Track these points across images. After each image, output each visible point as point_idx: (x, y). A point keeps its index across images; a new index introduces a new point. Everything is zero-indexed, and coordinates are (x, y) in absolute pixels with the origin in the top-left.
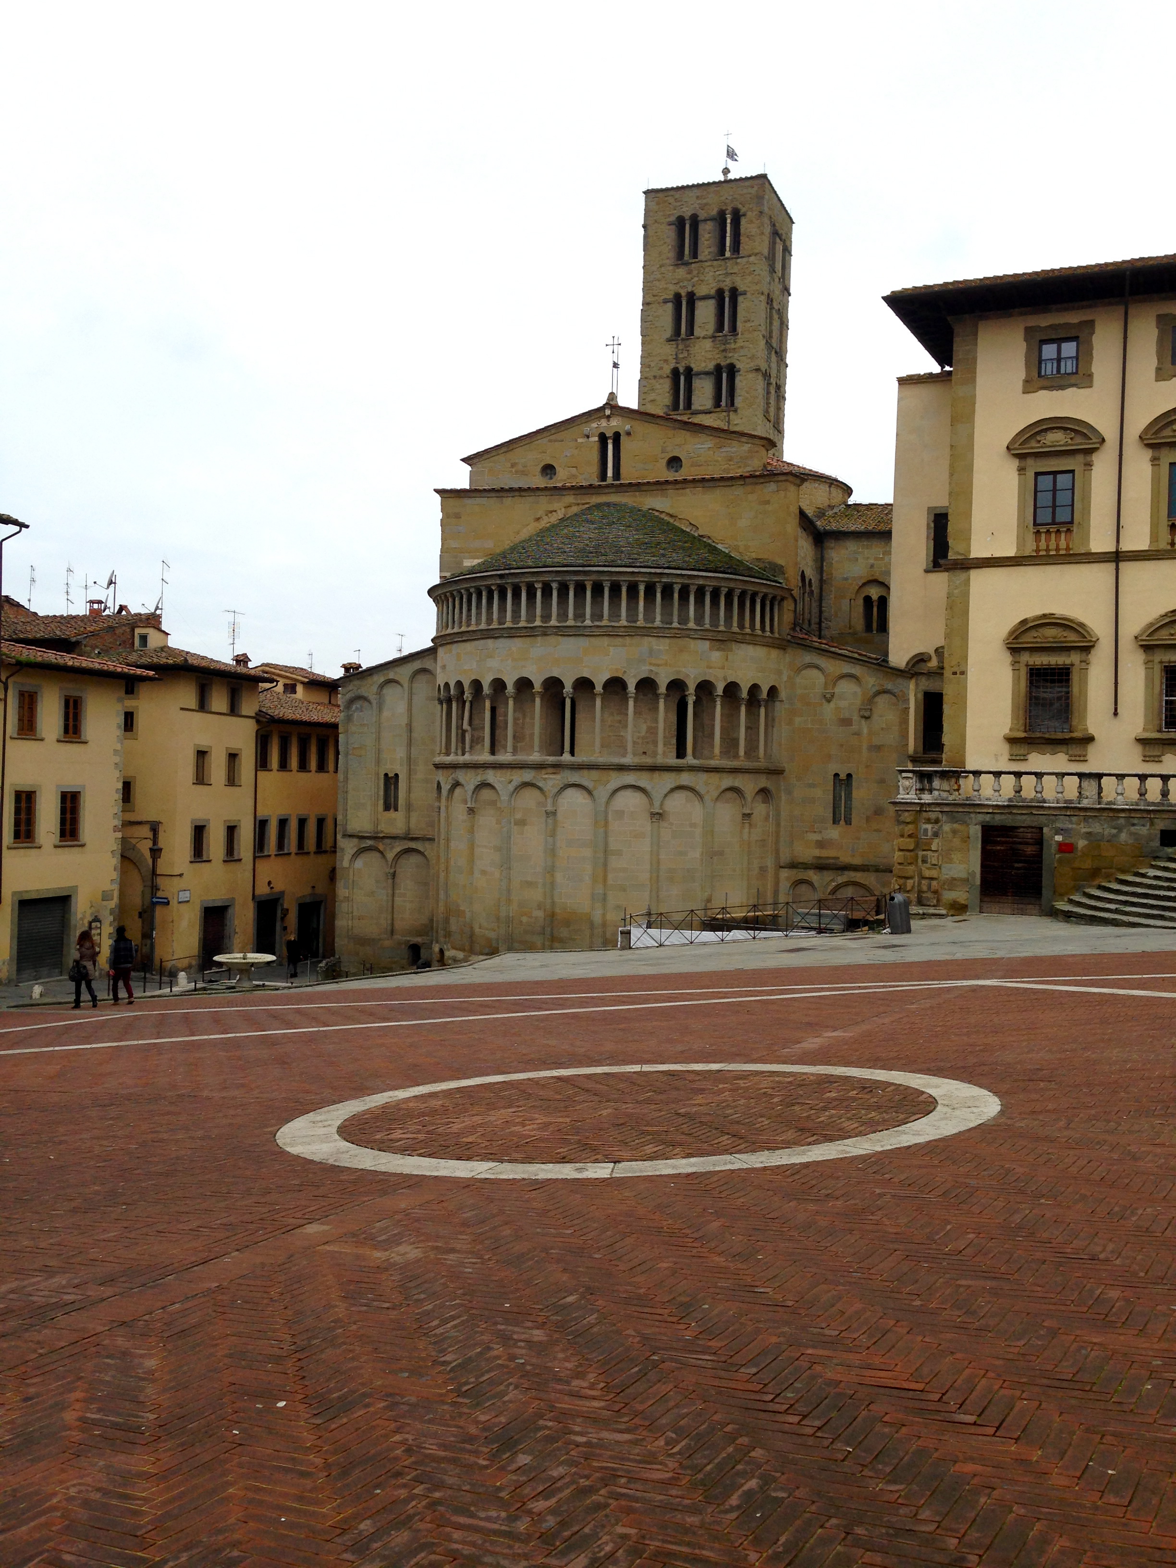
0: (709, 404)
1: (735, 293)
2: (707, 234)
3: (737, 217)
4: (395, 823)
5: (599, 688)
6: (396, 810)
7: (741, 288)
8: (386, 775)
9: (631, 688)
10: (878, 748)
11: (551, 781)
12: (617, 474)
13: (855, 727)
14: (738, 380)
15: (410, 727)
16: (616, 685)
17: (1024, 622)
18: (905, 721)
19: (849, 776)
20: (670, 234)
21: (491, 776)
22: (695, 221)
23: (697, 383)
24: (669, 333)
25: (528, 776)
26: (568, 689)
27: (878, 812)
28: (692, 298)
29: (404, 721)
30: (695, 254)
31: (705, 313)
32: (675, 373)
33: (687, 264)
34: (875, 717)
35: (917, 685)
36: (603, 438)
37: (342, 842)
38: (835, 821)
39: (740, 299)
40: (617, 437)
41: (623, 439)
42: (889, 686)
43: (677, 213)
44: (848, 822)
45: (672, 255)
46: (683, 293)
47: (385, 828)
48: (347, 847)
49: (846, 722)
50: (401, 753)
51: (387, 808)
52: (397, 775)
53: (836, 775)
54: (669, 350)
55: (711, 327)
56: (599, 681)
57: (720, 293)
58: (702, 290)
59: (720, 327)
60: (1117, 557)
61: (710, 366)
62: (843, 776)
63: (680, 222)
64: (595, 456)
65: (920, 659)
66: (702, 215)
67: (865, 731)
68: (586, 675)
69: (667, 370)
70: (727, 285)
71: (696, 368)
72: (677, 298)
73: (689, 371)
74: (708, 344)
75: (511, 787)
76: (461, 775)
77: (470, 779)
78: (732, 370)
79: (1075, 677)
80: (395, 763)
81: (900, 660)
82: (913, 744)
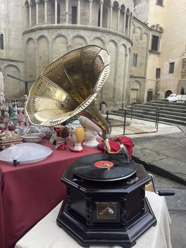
4: (2, 54)
6: (2, 48)
10: (143, 48)
13: (139, 41)
15: (8, 16)
18: (149, 42)
19: (137, 54)
27: (142, 64)
29: (5, 12)
34: (143, 40)
35: (152, 33)
38: (134, 65)
42: (147, 32)
44: (136, 66)
49: (137, 40)
50: (4, 26)
52: (2, 35)
53: (134, 54)
62: (136, 54)
65: (154, 26)
67: (141, 43)
80: (1, 30)
81: (149, 26)
82: (150, 48)
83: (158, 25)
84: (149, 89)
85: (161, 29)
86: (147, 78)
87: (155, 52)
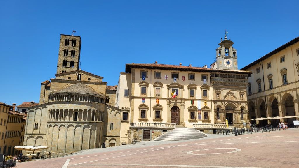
0: (69, 66)
1: (74, 51)
2: (70, 42)
3: (75, 41)
4: (37, 131)
5: (83, 111)
6: (37, 129)
7: (76, 51)
8: (36, 124)
9: (88, 111)
10: (117, 120)
11: (75, 125)
12: (80, 79)
13: (114, 117)
14: (74, 63)
15: (41, 115)
16: (86, 110)
17: (141, 105)
18: (121, 116)
20: (65, 41)
21: (64, 124)
22: (69, 40)
23: (67, 63)
24: (63, 55)
25: (71, 124)
26: (78, 111)
27: (117, 128)
28: (67, 51)
29: (40, 114)
30: (68, 44)
31: (70, 53)
32: (64, 61)
33: (67, 46)
34: (117, 116)
35: (122, 112)
36: (78, 74)
37: (25, 135)
38: (111, 130)
39: (75, 52)
40: (81, 74)
41: (82, 75)
42: (119, 112)
43: (66, 38)
44: (112, 130)
45: (65, 44)
46: (66, 50)
47: (35, 133)
48: (26, 137)
49: (113, 116)
50: (39, 120)
51: (35, 129)
52: (38, 124)
53: (111, 123)
54: (64, 57)
55: (70, 55)
56: (83, 110)
57: (72, 51)
58: (69, 50)
59: (72, 55)
60: (151, 98)
61: (70, 61)
62: (112, 123)
63: (66, 40)
64: (77, 76)
65: (123, 108)
66: (70, 39)
68: (81, 109)
69: (63, 60)
70: (73, 50)
71: (68, 61)
72: (65, 50)
73: (66, 61)
74: (70, 58)
75: (68, 125)
76: (57, 124)
77: (59, 124)
78: (73, 62)
79: (146, 112)
80: (38, 121)
81: (120, 108)
82: (122, 119)
83: (126, 108)
84: (123, 143)
85: (128, 109)
86: (121, 136)
87: (126, 121)
